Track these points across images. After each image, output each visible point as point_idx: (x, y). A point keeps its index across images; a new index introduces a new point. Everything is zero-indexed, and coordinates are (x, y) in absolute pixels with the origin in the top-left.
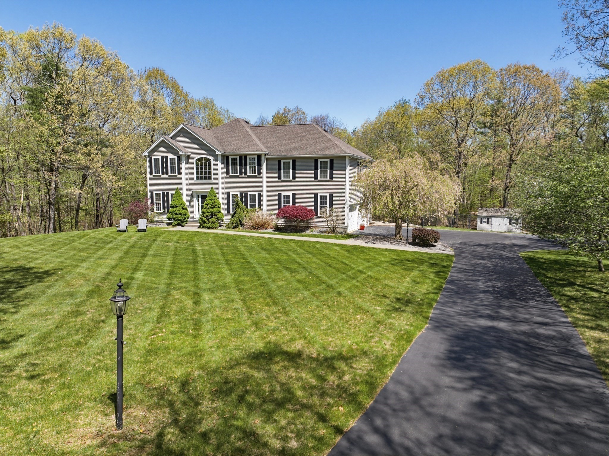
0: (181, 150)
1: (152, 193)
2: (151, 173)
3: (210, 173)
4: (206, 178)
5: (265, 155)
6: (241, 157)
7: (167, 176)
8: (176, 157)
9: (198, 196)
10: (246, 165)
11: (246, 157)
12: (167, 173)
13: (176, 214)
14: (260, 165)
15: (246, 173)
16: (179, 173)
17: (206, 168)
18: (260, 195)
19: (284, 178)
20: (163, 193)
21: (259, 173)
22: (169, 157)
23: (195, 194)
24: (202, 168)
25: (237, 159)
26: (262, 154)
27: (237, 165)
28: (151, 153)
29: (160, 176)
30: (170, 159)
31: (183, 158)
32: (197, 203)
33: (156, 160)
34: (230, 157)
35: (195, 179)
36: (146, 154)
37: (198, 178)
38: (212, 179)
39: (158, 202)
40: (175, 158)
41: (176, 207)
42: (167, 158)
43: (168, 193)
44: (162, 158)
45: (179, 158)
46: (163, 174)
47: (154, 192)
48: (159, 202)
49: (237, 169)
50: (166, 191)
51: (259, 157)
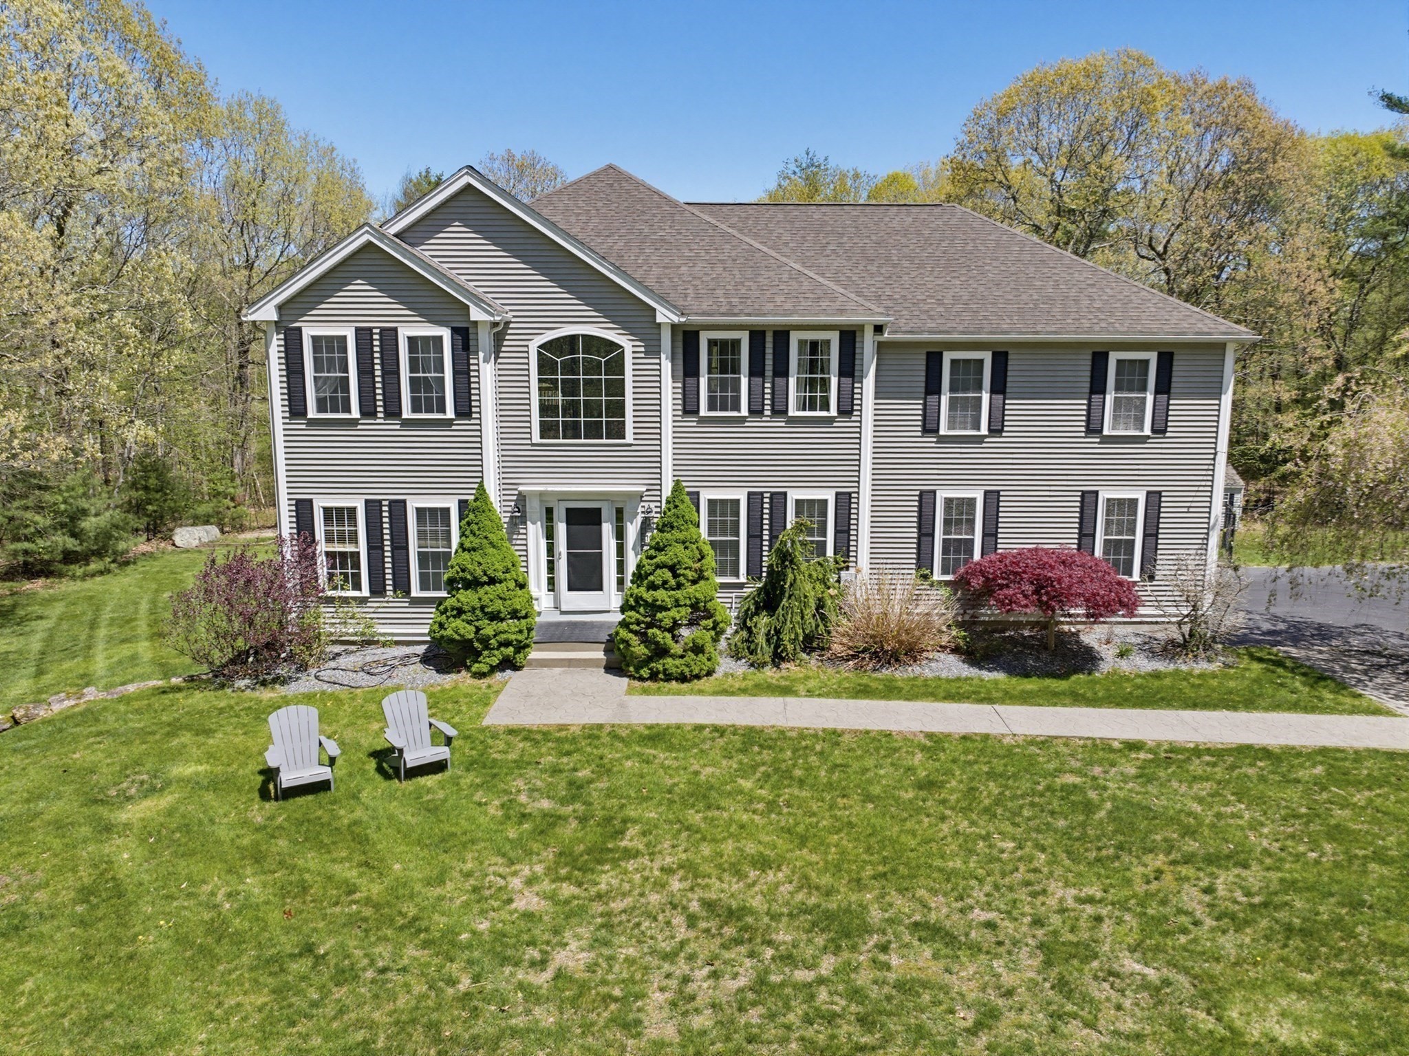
0: (478, 301)
1: (303, 510)
2: (296, 409)
3: (619, 409)
4: (594, 431)
5: (878, 329)
6: (757, 336)
7: (395, 425)
8: (446, 333)
9: (549, 511)
10: (782, 371)
11: (782, 336)
12: (393, 412)
13: (495, 617)
14: (850, 369)
15: (780, 411)
16: (465, 409)
17: (593, 387)
18: (845, 502)
19: (951, 426)
20: (373, 507)
21: (847, 410)
22: (405, 332)
23: (534, 508)
24: (570, 388)
25: (736, 343)
26: (861, 327)
27: (736, 370)
28: (293, 308)
29: (353, 423)
30: (412, 340)
31: (484, 339)
32: (543, 543)
33: (329, 348)
34: (704, 338)
35: (536, 438)
36: (267, 313)
37: (547, 430)
38: (629, 438)
39: (338, 548)
40: (439, 339)
41: (492, 581)
42: (389, 336)
43: (398, 508)
44: (363, 335)
45: (464, 337)
46: (368, 411)
47: (320, 503)
48: (349, 548)
49: (737, 388)
50: (386, 495)
51: (850, 337)
